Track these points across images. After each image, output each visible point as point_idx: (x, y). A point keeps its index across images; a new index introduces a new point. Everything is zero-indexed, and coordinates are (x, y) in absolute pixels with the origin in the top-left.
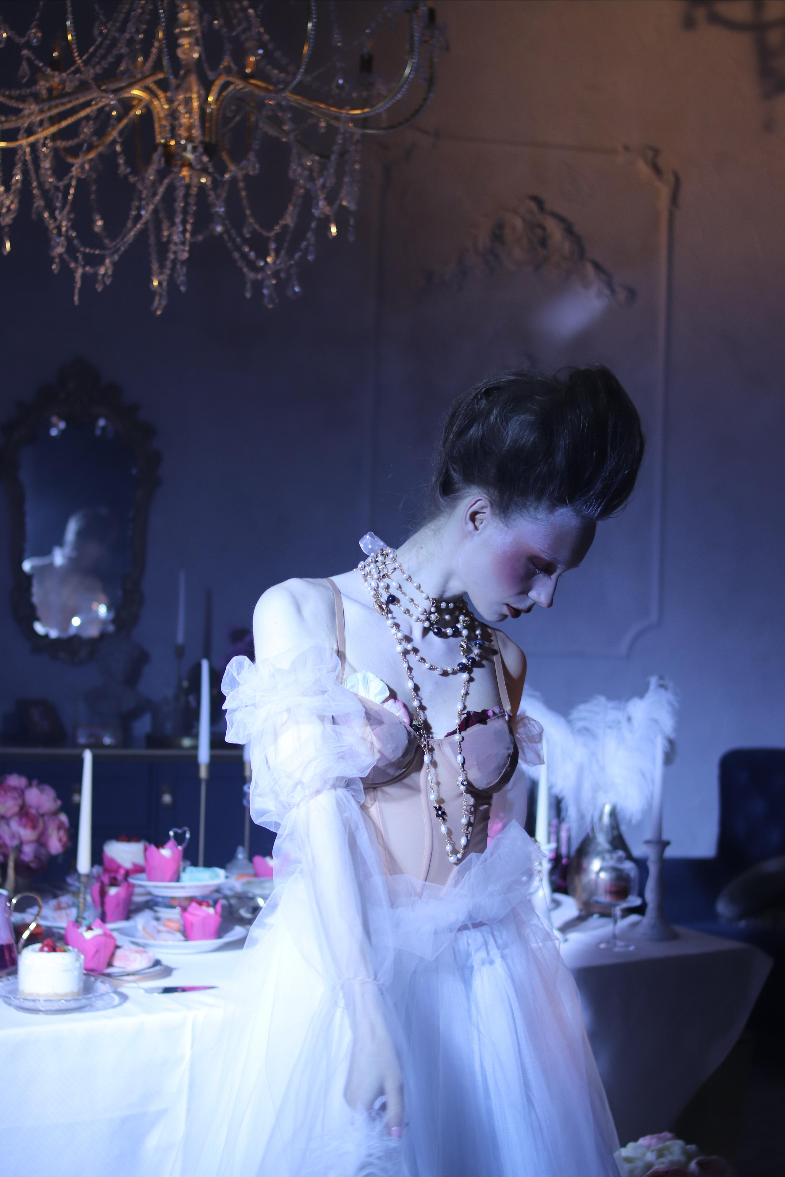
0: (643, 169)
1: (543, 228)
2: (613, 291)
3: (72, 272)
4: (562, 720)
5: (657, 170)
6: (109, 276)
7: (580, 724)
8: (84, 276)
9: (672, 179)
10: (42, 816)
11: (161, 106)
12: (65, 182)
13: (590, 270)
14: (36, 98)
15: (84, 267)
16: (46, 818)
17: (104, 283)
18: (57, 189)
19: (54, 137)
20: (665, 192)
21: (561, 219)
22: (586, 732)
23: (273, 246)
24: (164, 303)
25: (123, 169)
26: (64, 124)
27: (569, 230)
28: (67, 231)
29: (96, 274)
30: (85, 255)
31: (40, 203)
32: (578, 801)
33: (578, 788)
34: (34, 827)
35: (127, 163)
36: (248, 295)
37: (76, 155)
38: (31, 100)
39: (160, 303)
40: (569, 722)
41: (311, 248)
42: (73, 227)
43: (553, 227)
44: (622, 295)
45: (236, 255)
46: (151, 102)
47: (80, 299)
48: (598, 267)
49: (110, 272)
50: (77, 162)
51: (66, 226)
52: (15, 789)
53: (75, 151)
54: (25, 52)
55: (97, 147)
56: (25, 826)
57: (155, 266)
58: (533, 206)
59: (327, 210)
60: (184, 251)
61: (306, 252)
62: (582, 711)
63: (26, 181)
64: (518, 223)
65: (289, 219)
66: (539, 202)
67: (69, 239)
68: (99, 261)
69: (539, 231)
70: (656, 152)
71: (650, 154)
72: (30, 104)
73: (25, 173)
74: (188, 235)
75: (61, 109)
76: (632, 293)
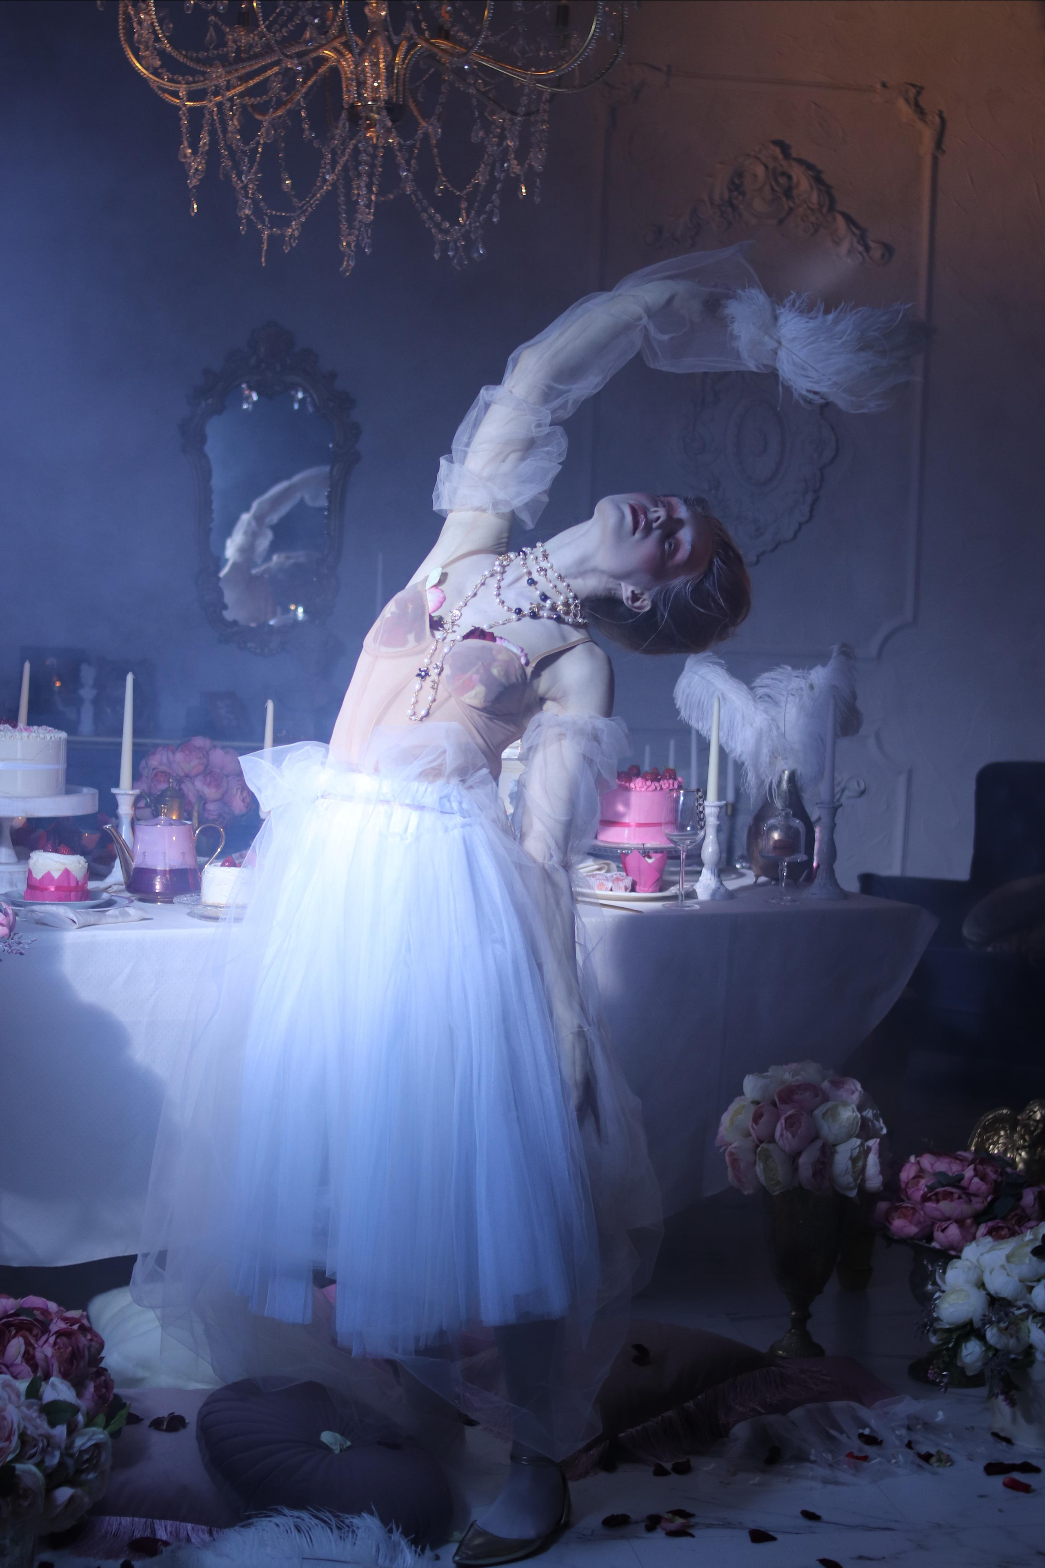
0: (904, 109)
1: (790, 178)
2: (867, 249)
3: (260, 232)
4: (745, 687)
5: (920, 110)
6: (295, 239)
7: (761, 691)
8: (270, 236)
9: (937, 120)
10: (227, 776)
11: (347, 65)
12: (252, 144)
13: (841, 222)
14: (224, 61)
15: (271, 228)
16: (229, 778)
17: (291, 245)
18: (244, 153)
19: (241, 95)
20: (928, 136)
21: (810, 167)
22: (769, 698)
23: (464, 205)
24: (352, 263)
25: (308, 134)
26: (251, 83)
27: (818, 179)
28: (253, 194)
29: (283, 236)
30: (271, 217)
31: (227, 163)
32: (756, 767)
33: (757, 754)
34: (218, 786)
35: (311, 128)
36: (437, 256)
37: (264, 112)
38: (217, 62)
39: (348, 265)
40: (752, 689)
41: (496, 211)
42: (259, 189)
43: (798, 173)
44: (877, 253)
45: (425, 216)
46: (339, 62)
47: (266, 261)
48: (849, 219)
49: (296, 233)
50: (266, 120)
51: (253, 189)
52: (200, 749)
53: (263, 109)
54: (212, 18)
55: (285, 103)
56: (209, 785)
57: (344, 226)
58: (777, 151)
59: (517, 169)
60: (369, 214)
61: (491, 214)
62: (765, 679)
63: (214, 142)
64: (760, 171)
65: (480, 179)
66: (784, 148)
67: (255, 202)
68: (287, 222)
69: (783, 180)
70: (920, 90)
71: (912, 92)
72: (217, 67)
73: (212, 133)
74: (373, 197)
75: (249, 69)
76: (888, 250)
